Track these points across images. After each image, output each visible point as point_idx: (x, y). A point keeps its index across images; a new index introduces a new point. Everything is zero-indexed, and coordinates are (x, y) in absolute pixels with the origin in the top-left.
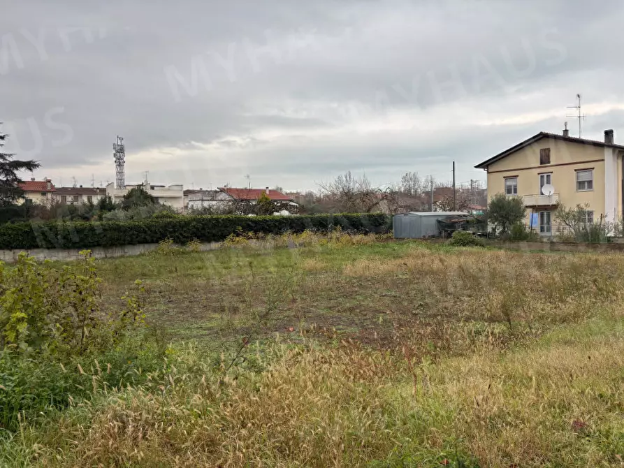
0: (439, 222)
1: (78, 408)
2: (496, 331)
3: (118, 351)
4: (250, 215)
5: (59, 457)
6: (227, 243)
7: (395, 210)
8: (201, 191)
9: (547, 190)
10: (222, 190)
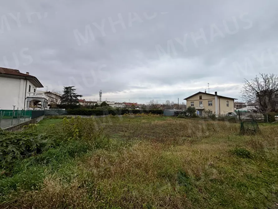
0: (175, 112)
1: (89, 153)
3: (98, 140)
4: (130, 109)
7: (164, 109)
8: (118, 103)
9: (201, 105)
10: (123, 103)
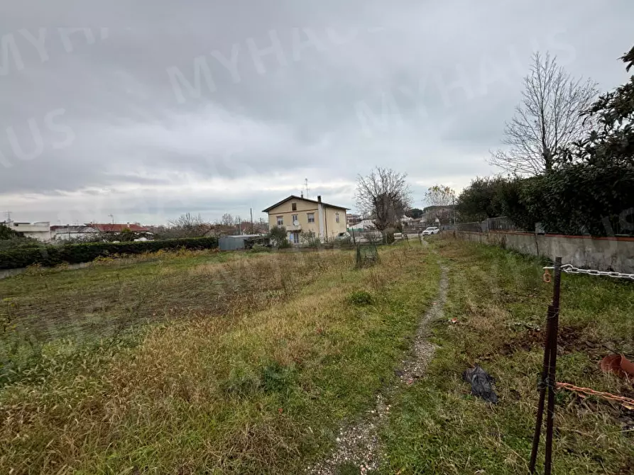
0: (245, 240)
2: (280, 293)
4: (115, 242)
6: (95, 262)
8: (68, 226)
9: (297, 223)
10: (88, 226)
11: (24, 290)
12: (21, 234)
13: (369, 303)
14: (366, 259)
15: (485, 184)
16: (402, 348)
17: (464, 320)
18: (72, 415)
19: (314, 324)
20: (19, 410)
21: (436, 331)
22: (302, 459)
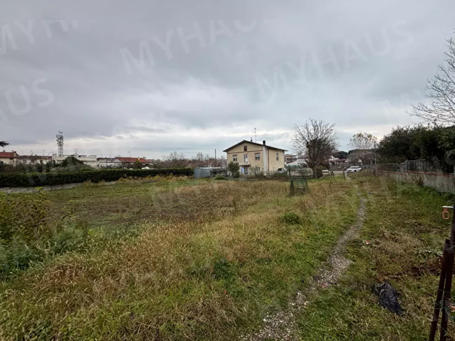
0: (211, 171)
2: (231, 210)
4: (131, 169)
5: (22, 294)
6: (119, 181)
7: (195, 167)
8: (106, 158)
9: (247, 160)
10: (117, 158)
11: (82, 196)
12: (81, 162)
13: (298, 223)
14: (298, 189)
15: (406, 132)
16: (321, 259)
17: (377, 243)
18: (100, 274)
19: (253, 234)
20: (73, 267)
21: (351, 250)
22: (237, 329)
